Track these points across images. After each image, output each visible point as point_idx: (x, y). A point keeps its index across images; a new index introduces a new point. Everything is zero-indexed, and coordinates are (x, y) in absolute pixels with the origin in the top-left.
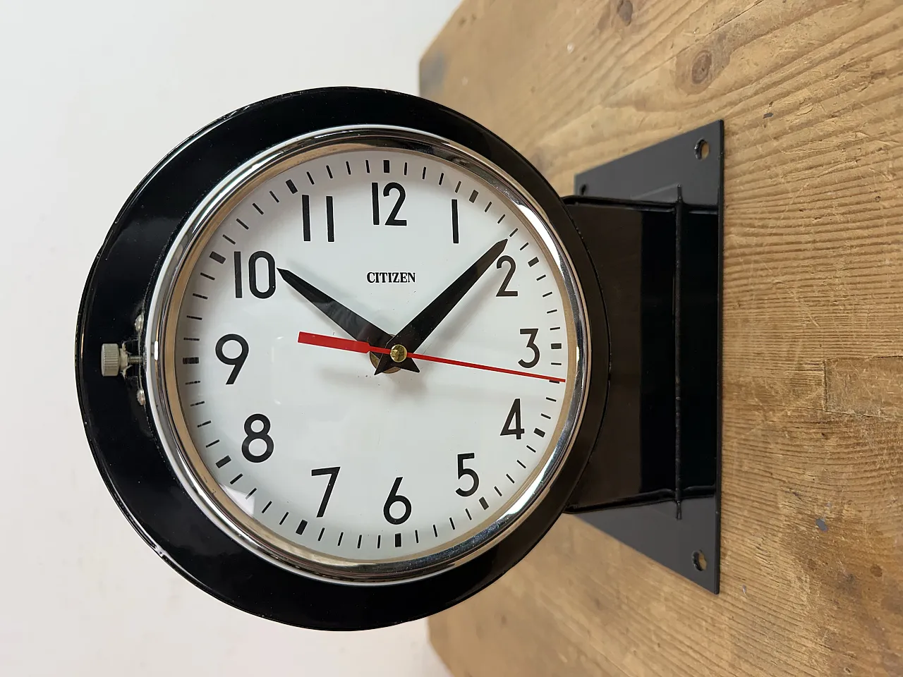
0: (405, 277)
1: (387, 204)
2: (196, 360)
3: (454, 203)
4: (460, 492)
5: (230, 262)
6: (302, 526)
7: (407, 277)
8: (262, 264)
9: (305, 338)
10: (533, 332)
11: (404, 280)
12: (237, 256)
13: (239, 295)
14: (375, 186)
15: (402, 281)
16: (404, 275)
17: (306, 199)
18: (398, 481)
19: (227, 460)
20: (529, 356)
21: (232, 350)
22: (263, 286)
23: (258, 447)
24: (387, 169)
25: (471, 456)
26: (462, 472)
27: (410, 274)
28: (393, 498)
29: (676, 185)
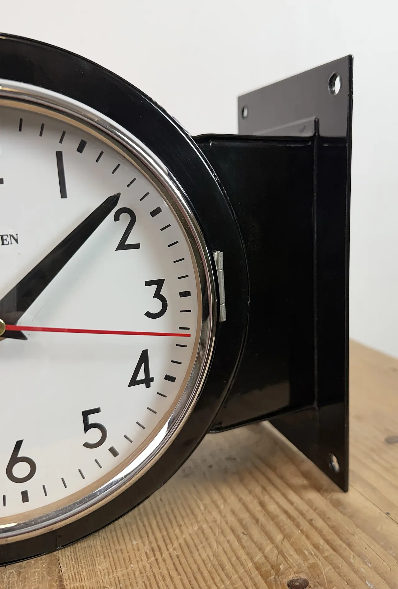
0: (6, 240)
3: (59, 155)
4: (87, 445)
7: (9, 239)
10: (159, 283)
11: (5, 242)
16: (5, 237)
20: (156, 306)
25: (97, 411)
26: (87, 427)
27: (11, 236)
28: (15, 459)
29: (313, 118)
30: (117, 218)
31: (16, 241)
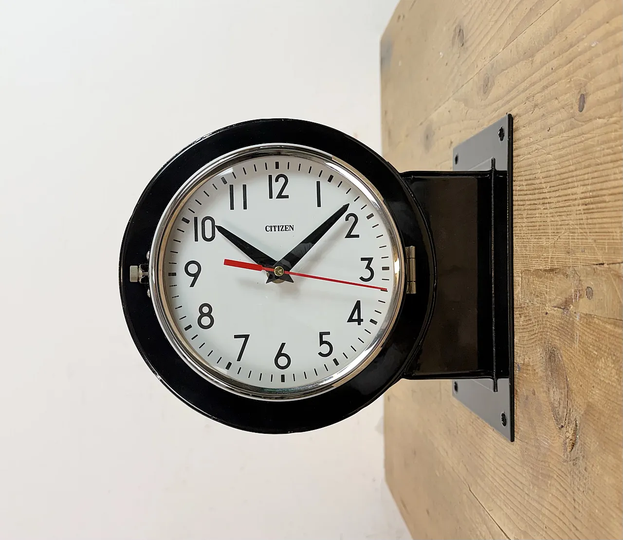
1: (277, 187)
2: (175, 274)
3: (318, 183)
4: (320, 354)
5: (192, 222)
6: (229, 365)
8: (208, 223)
9: (228, 262)
10: (370, 260)
11: (287, 229)
12: (196, 219)
13: (196, 240)
14: (270, 177)
15: (286, 230)
17: (231, 187)
18: (283, 345)
19: (190, 327)
21: (193, 269)
22: (209, 235)
23: (206, 321)
24: (277, 167)
25: (328, 333)
26: (322, 342)
28: (280, 354)
30: (347, 219)
31: (293, 229)
